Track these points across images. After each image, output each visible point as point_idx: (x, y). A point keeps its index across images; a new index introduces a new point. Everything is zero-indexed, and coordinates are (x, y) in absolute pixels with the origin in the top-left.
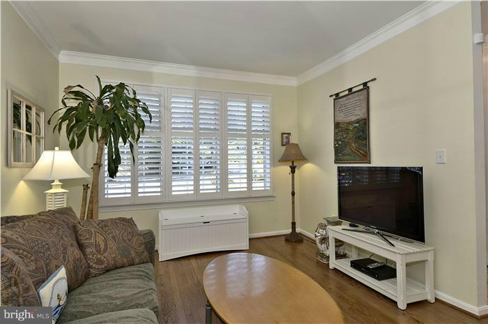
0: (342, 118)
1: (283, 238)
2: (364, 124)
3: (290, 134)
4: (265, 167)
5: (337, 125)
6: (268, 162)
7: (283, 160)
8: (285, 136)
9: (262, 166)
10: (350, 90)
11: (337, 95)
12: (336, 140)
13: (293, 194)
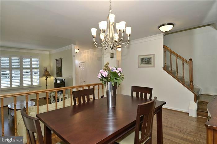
0: (58, 66)
1: (43, 99)
2: (61, 68)
3: (47, 68)
4: (38, 78)
5: (57, 67)
6: (39, 76)
7: (44, 76)
8: (45, 68)
9: (37, 78)
10: (59, 59)
11: (57, 59)
12: (57, 71)
13: (47, 85)
